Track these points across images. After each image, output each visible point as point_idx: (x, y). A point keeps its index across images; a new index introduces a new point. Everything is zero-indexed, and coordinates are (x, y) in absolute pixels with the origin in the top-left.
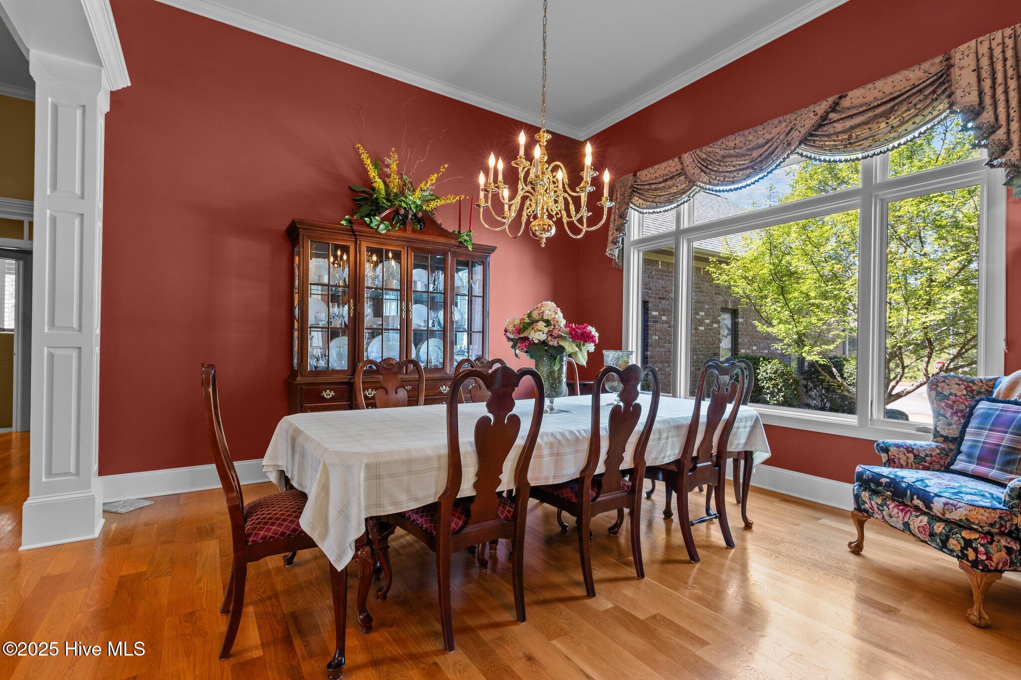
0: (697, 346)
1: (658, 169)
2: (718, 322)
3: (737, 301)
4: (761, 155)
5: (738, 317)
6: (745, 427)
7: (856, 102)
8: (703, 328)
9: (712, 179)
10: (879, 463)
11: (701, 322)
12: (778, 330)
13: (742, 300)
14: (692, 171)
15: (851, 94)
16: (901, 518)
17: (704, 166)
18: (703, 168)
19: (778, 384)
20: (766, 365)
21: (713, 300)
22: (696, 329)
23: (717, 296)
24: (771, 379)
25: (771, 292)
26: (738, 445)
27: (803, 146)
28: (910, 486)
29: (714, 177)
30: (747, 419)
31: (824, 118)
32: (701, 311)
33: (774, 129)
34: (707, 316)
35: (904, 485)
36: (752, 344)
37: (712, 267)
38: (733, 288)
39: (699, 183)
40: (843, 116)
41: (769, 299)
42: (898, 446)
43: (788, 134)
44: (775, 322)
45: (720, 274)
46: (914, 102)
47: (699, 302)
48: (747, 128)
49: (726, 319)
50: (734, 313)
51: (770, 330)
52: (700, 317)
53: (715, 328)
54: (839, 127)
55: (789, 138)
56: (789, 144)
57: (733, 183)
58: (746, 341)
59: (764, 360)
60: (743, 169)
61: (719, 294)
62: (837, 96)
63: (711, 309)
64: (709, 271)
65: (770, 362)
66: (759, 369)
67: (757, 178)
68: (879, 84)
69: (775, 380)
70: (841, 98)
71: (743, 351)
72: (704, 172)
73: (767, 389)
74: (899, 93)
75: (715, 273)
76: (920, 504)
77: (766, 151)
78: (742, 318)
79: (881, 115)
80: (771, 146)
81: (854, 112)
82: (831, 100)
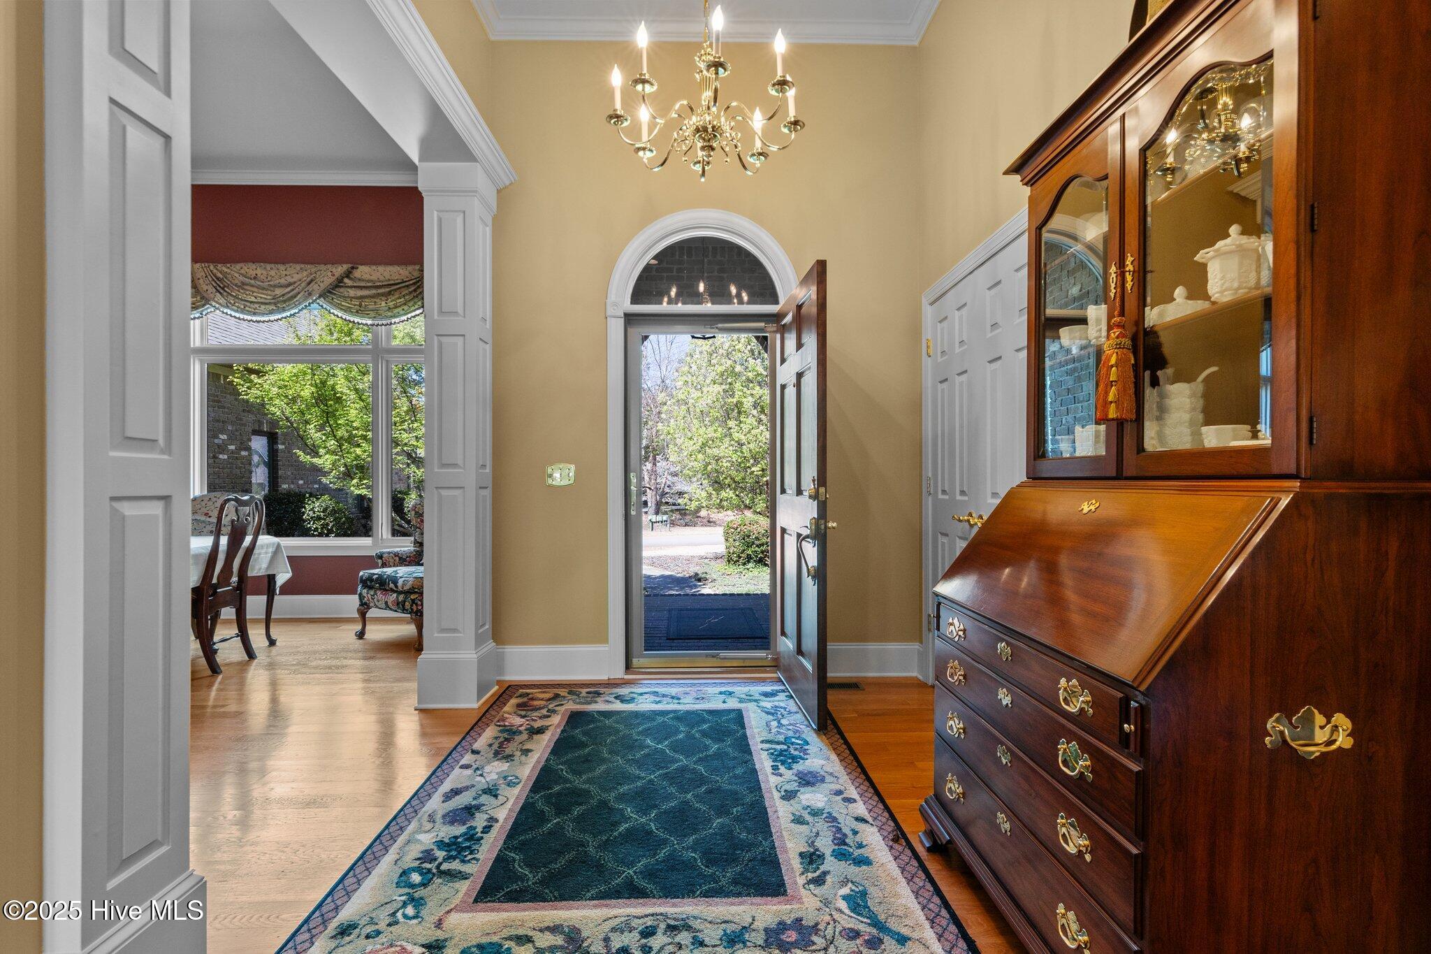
0: (217, 481)
2: (248, 449)
3: (274, 423)
4: (283, 295)
5: (277, 443)
6: (266, 553)
7: (366, 277)
8: (226, 457)
9: (230, 303)
10: (377, 567)
11: (222, 448)
12: (325, 461)
13: (281, 423)
14: (205, 288)
15: (361, 268)
16: (384, 599)
17: (220, 286)
18: (218, 288)
19: (328, 524)
20: (314, 502)
21: (241, 420)
22: (214, 457)
23: (246, 414)
24: (319, 518)
25: (314, 416)
26: (260, 569)
27: (322, 299)
29: (233, 302)
30: (268, 546)
31: (340, 280)
32: (222, 434)
33: (294, 273)
34: (231, 439)
35: (386, 577)
36: (298, 477)
37: (237, 378)
38: (267, 407)
39: (214, 304)
40: (355, 284)
41: (312, 426)
42: (389, 553)
43: (309, 283)
44: (322, 451)
45: (249, 388)
46: (403, 294)
47: (218, 421)
48: (270, 263)
49: (259, 445)
50: (272, 438)
51: (315, 460)
52: (221, 442)
53: (244, 457)
54: (352, 293)
55: (310, 288)
56: (310, 294)
57: (255, 314)
58: (289, 473)
59: (310, 496)
60: (266, 304)
61: (249, 411)
62: (350, 266)
63: (237, 430)
64: (233, 381)
65: (318, 499)
66: (305, 508)
67: (280, 316)
68: (381, 268)
69: (325, 519)
70: (353, 268)
71: (285, 486)
72: (220, 293)
73: (314, 531)
74: (393, 282)
75: (243, 386)
76: (392, 586)
77: (289, 292)
78: (283, 444)
79: (383, 294)
80: (293, 290)
81: (363, 284)
82: (346, 267)
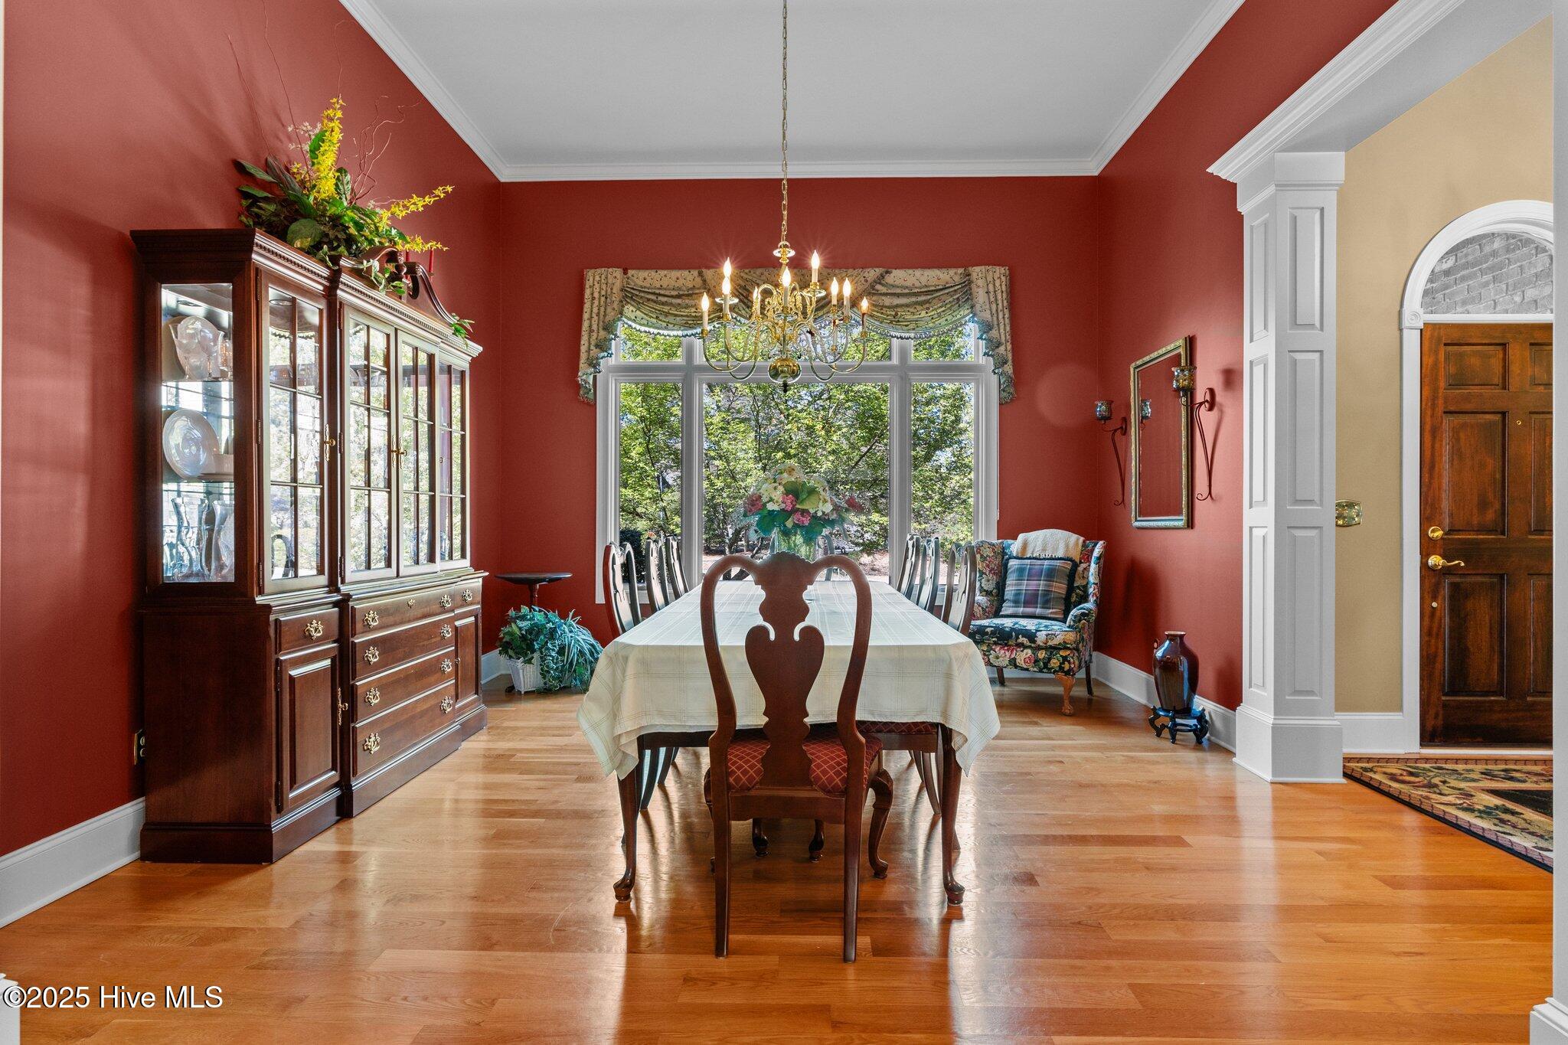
1: (665, 276)
7: (901, 282)
15: (895, 272)
16: (1008, 656)
28: (1012, 629)
31: (873, 287)
35: (1007, 629)
40: (889, 291)
46: (946, 302)
54: (887, 301)
62: (883, 269)
68: (917, 272)
70: (887, 272)
74: (933, 289)
76: (1025, 641)
79: (921, 303)
81: (898, 291)
82: (879, 271)
